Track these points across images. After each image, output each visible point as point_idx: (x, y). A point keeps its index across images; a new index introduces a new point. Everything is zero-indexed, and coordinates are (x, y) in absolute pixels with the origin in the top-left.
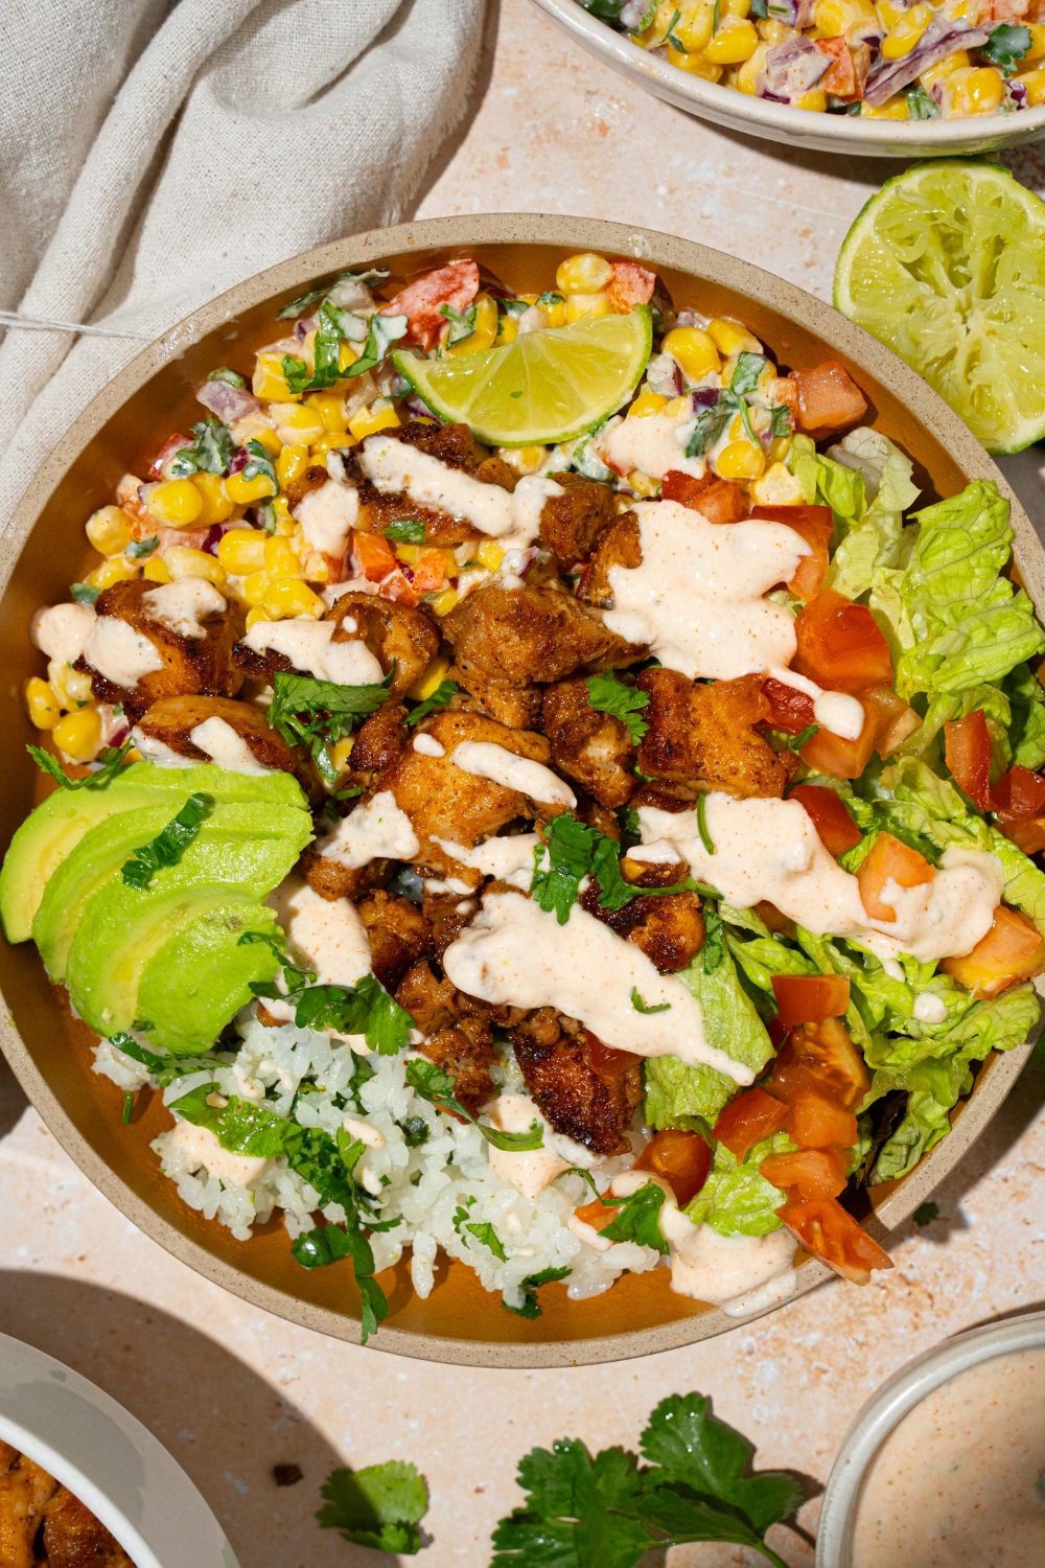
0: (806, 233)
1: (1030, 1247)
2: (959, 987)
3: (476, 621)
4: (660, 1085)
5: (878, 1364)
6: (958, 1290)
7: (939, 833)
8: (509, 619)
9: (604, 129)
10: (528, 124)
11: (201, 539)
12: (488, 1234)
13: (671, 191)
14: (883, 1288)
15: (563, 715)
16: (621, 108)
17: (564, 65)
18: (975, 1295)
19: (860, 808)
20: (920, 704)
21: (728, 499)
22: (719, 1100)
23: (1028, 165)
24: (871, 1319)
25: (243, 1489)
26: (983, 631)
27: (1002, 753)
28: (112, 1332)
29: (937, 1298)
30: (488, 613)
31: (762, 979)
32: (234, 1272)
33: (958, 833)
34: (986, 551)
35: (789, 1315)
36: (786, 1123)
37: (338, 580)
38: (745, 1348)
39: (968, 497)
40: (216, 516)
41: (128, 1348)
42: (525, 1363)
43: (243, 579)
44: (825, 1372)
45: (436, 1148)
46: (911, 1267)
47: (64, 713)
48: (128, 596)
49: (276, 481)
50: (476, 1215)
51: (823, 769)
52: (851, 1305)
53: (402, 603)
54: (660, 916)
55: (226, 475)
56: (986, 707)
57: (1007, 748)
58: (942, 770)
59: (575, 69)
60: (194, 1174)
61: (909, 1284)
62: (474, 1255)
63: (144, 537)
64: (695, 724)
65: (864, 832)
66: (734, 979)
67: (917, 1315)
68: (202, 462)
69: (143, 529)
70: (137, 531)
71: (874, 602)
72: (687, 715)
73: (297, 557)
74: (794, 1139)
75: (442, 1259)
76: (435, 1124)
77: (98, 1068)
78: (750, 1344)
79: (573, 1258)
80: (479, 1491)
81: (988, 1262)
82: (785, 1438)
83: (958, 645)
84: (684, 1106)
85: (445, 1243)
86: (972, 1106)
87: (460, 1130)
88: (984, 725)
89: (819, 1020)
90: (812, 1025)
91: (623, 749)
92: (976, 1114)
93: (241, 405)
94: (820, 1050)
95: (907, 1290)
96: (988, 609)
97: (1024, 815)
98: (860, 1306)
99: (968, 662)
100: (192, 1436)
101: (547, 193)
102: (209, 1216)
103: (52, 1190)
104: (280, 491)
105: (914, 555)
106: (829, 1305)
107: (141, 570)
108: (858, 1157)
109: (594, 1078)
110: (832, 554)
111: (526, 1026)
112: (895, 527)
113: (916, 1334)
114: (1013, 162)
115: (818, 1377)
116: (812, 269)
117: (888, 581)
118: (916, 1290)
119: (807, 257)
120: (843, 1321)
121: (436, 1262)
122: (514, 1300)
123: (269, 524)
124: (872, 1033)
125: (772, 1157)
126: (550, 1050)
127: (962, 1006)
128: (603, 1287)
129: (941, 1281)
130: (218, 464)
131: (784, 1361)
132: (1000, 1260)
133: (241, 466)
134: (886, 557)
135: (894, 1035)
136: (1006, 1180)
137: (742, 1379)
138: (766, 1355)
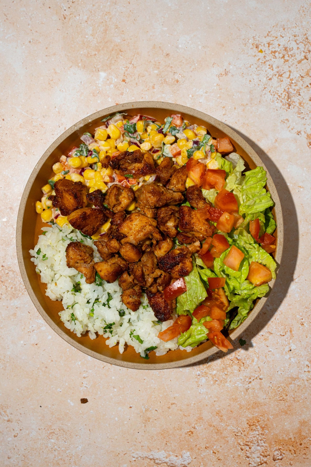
0: (224, 107)
1: (268, 352)
2: (251, 283)
3: (143, 193)
4: (181, 303)
5: (230, 379)
6: (250, 362)
7: (247, 246)
8: (150, 192)
9: (177, 81)
10: (160, 79)
11: (79, 171)
12: (138, 338)
13: (193, 96)
14: (232, 361)
15: (162, 215)
16: (182, 76)
17: (169, 66)
18: (254, 363)
19: (230, 240)
20: (244, 216)
21: (202, 167)
22: (194, 306)
23: (276, 95)
24: (229, 368)
25: (72, 404)
26: (259, 200)
27: (263, 229)
28: (43, 363)
29: (245, 364)
30: (145, 191)
31: (205, 279)
32: (77, 343)
33: (251, 247)
34: (260, 182)
35: (209, 366)
36: (209, 314)
37: (111, 182)
38: (198, 374)
39: (257, 170)
40: (84, 165)
41: (46, 367)
42: (145, 368)
43: (89, 181)
44: (217, 381)
45: (126, 317)
46: (239, 356)
47: (44, 210)
48: (61, 183)
49: (99, 159)
50: (135, 333)
51: (221, 230)
52: (224, 364)
53: (126, 187)
54: (183, 263)
55: (87, 156)
56: (259, 218)
57: (264, 228)
58: (249, 232)
59: (171, 67)
60: (68, 321)
61: (238, 360)
62: (134, 344)
63: (66, 170)
64: (193, 218)
65: (230, 245)
66: (199, 278)
67: (240, 368)
68: (81, 153)
69: (66, 168)
70: (64, 169)
71: (234, 192)
72: (191, 216)
73: (102, 176)
74: (211, 317)
75: (126, 345)
76: (127, 312)
77: (47, 294)
78: (199, 373)
79: (158, 344)
80: (130, 407)
81: (258, 356)
82: (207, 397)
83: (253, 203)
84: (186, 308)
85: (127, 341)
86: (253, 312)
87: (132, 313)
88: (258, 222)
89: (218, 289)
90: (216, 290)
91: (176, 224)
92: (254, 314)
93: (91, 141)
94: (218, 297)
95: (238, 361)
96: (260, 195)
97: (268, 244)
98: (226, 365)
99: (255, 207)
100: (61, 390)
101: (163, 95)
102: (72, 331)
103: (30, 327)
104: (99, 161)
105: (244, 182)
106: (219, 364)
107: (65, 177)
108: (226, 322)
109: (165, 301)
110: (225, 181)
111: (150, 289)
112: (239, 175)
113: (239, 372)
114: (273, 94)
115: (215, 382)
116: (225, 116)
117: (237, 188)
118: (240, 362)
119: (224, 113)
120: (222, 368)
121: (125, 346)
122: (143, 355)
123: (96, 168)
124: (230, 293)
125: (206, 321)
126: (155, 294)
127: (251, 287)
128: (165, 353)
129: (246, 360)
130: (85, 154)
131: (207, 378)
132: (261, 355)
133: (91, 155)
134: (237, 182)
135: (236, 294)
136: (263, 336)
137: (197, 382)
138: (203, 376)
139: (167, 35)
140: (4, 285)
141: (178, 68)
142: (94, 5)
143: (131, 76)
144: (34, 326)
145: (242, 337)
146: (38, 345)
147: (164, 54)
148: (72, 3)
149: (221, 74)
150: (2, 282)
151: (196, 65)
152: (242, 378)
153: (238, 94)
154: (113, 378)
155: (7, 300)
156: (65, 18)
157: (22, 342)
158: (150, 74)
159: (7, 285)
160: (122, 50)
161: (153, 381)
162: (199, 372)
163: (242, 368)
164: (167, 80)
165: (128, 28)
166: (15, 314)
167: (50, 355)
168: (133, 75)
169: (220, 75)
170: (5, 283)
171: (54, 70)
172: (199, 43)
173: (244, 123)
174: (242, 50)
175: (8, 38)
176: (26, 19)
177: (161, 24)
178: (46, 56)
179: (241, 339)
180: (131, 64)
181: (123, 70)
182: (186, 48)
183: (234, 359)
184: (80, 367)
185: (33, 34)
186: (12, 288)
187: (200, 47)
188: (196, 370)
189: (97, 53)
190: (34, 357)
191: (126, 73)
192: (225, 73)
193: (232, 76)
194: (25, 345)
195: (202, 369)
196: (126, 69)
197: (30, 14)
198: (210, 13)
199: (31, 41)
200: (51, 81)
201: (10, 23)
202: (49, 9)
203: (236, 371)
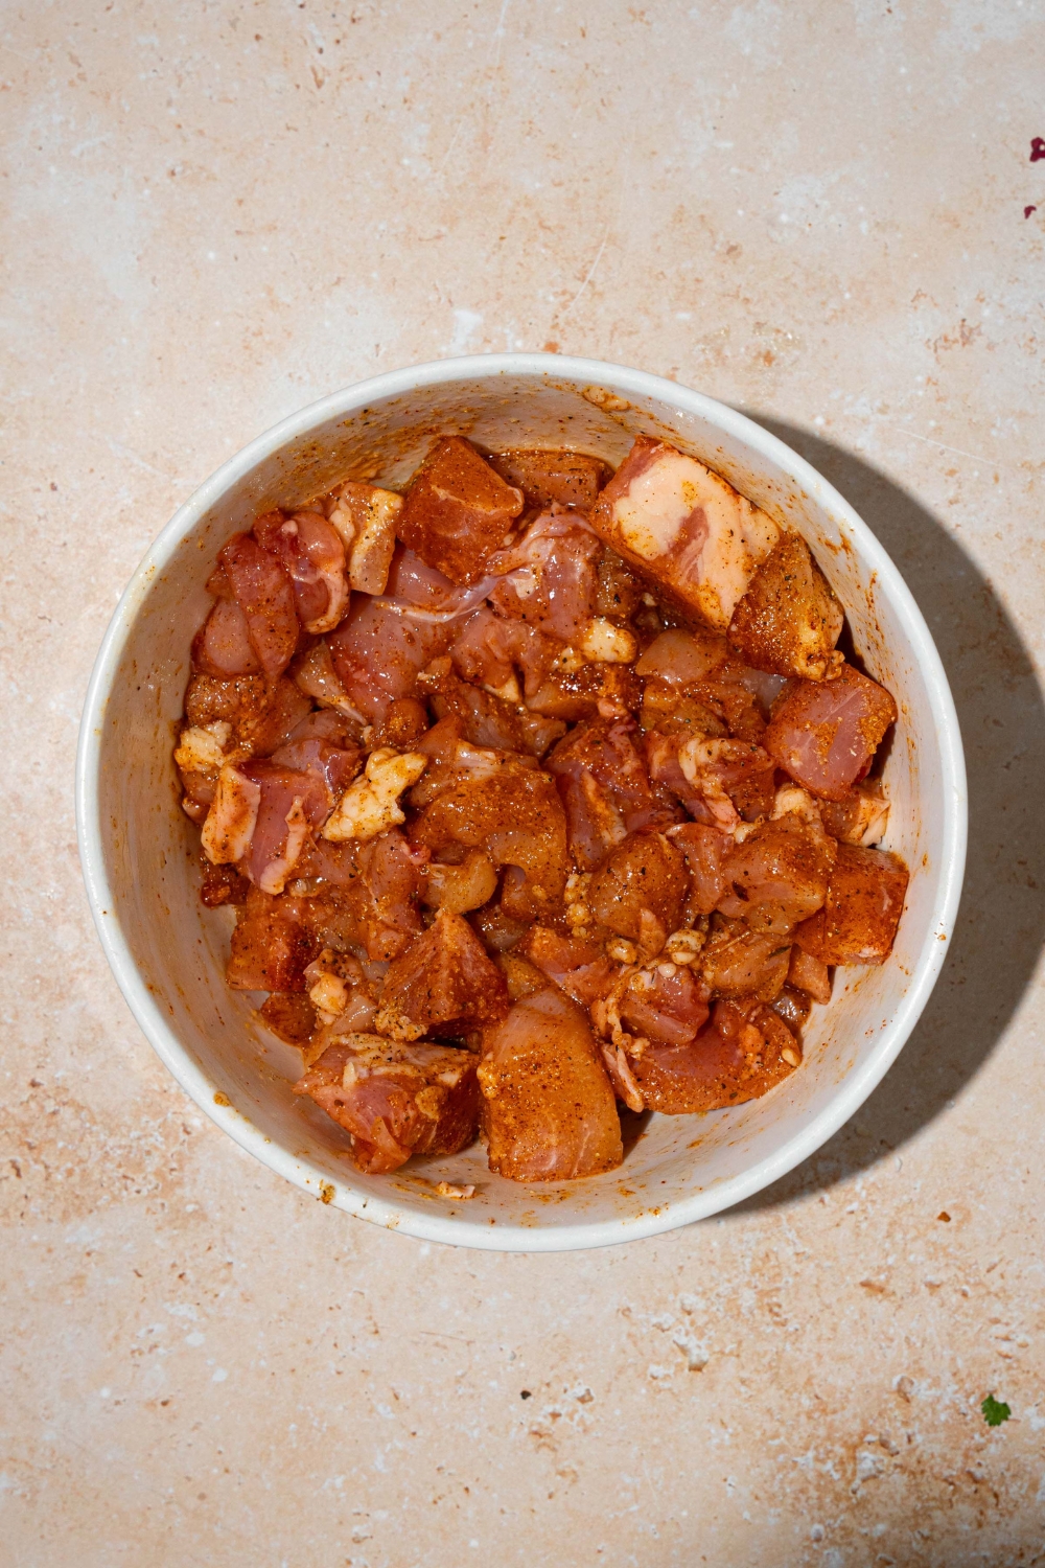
139: (734, 170)
140: (36, 1161)
141: (773, 305)
142: (438, 37)
143: (582, 329)
144: (157, 1327)
145: (995, 1391)
146: (173, 1407)
147: (717, 247)
148: (349, 21)
149: (946, 340)
150: (31, 1147)
151: (847, 296)
152: (988, 1554)
153: (1010, 420)
154: (474, 1543)
155: (50, 1221)
156: (319, 84)
157: (105, 1393)
158: (658, 326)
159: (52, 1161)
160: (547, 223)
161: (632, 1558)
162: (818, 1527)
163: (990, 1512)
164: (729, 354)
165: (575, 136)
166: (78, 1280)
167: (221, 1448)
168: (591, 325)
169: (941, 343)
170: (40, 1153)
171: (270, 291)
172: (861, 209)
173: (1030, 540)
174: (1031, 246)
175: (82, 154)
176: (161, 78)
177: (710, 125)
178: (238, 232)
179: (991, 1398)
180: (583, 279)
181: (547, 303)
182: (807, 229)
183: (958, 1477)
184: (338, 1500)
185: (185, 140)
186: (70, 1173)
187: (864, 226)
188: (808, 1518)
189: (444, 229)
190: (155, 1452)
191: (562, 316)
192: (963, 335)
193: (991, 347)
194: (117, 1403)
195: (831, 1516)
196: (562, 299)
197: (176, 61)
198: (909, 89)
199: (178, 169)
200: (254, 334)
201: (93, 93)
202: (255, 45)
203: (966, 1527)
